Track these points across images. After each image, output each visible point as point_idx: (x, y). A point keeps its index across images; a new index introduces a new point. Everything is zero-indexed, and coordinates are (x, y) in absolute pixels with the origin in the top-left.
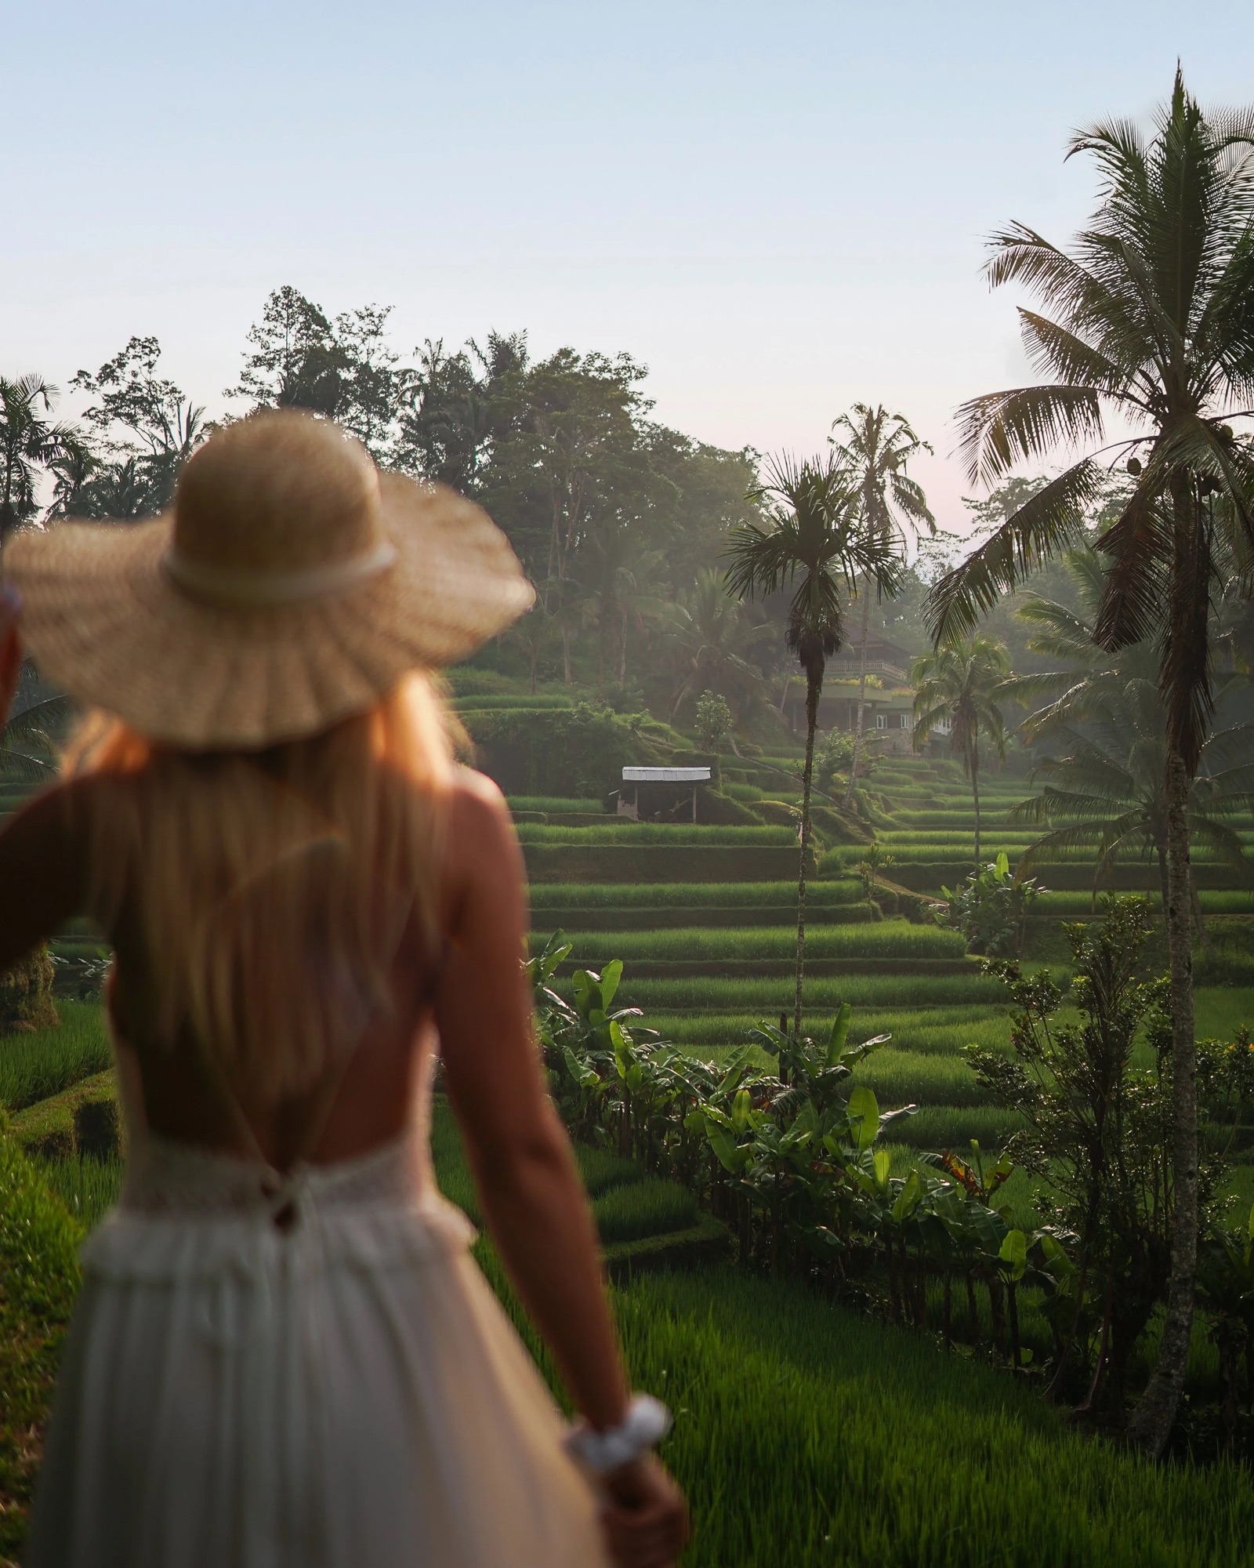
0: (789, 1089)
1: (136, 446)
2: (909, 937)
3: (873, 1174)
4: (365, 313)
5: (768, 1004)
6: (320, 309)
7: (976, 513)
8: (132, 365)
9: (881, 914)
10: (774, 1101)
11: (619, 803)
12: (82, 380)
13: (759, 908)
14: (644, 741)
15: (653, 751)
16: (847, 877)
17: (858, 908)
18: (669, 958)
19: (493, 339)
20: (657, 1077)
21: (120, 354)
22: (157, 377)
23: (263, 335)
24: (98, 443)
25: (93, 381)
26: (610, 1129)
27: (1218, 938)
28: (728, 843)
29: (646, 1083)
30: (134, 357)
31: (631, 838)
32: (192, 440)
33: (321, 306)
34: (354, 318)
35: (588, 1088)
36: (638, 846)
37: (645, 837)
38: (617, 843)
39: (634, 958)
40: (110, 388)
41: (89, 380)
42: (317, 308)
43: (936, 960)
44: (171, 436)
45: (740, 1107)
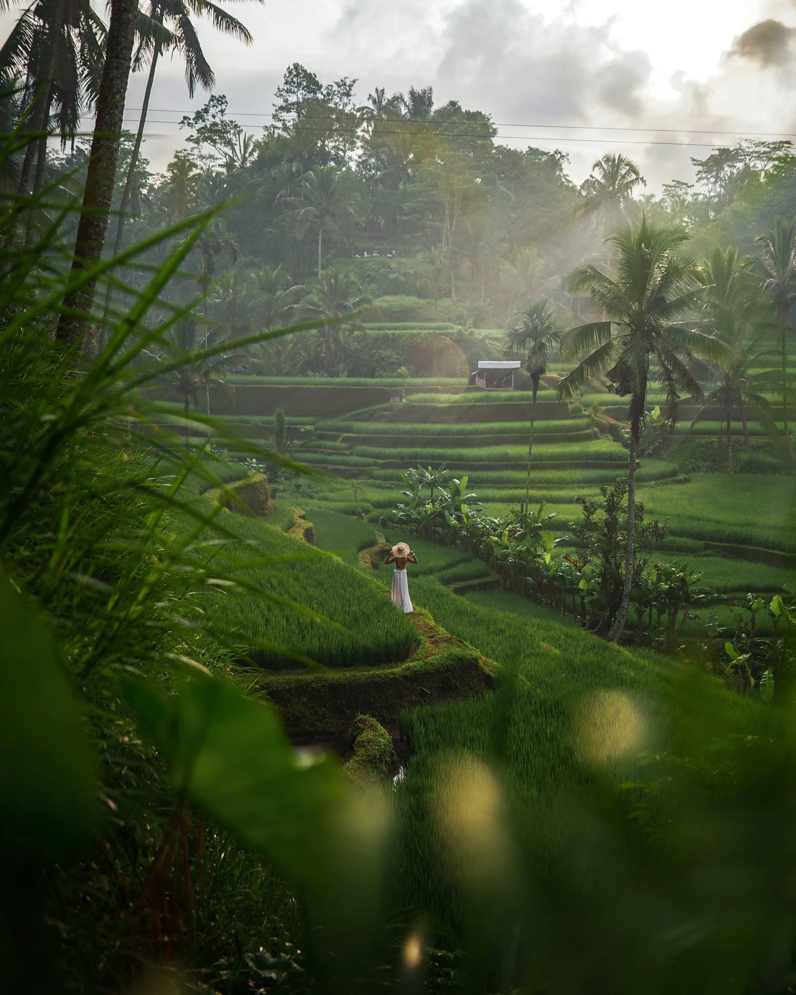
0: (522, 531)
1: (216, 157)
2: (603, 452)
3: (545, 561)
4: (341, 83)
5: (536, 483)
6: (315, 76)
7: (700, 168)
8: (212, 111)
9: (599, 435)
10: (516, 535)
11: (477, 378)
12: (185, 121)
13: (539, 435)
14: (489, 345)
15: (494, 351)
16: (584, 416)
17: (586, 433)
18: (495, 461)
19: (412, 93)
20: (478, 524)
21: (205, 105)
22: (227, 118)
23: (284, 93)
24: (196, 157)
25: (191, 121)
26: (462, 542)
27: (756, 449)
28: (527, 400)
29: (474, 526)
30: (213, 106)
31: (481, 400)
32: (247, 155)
33: (316, 74)
34: (335, 88)
35: (454, 527)
36: (484, 404)
37: (487, 399)
38: (474, 402)
39: (479, 461)
40: (200, 124)
41: (190, 121)
42: (314, 76)
43: (615, 462)
44: (236, 152)
45: (504, 537)
